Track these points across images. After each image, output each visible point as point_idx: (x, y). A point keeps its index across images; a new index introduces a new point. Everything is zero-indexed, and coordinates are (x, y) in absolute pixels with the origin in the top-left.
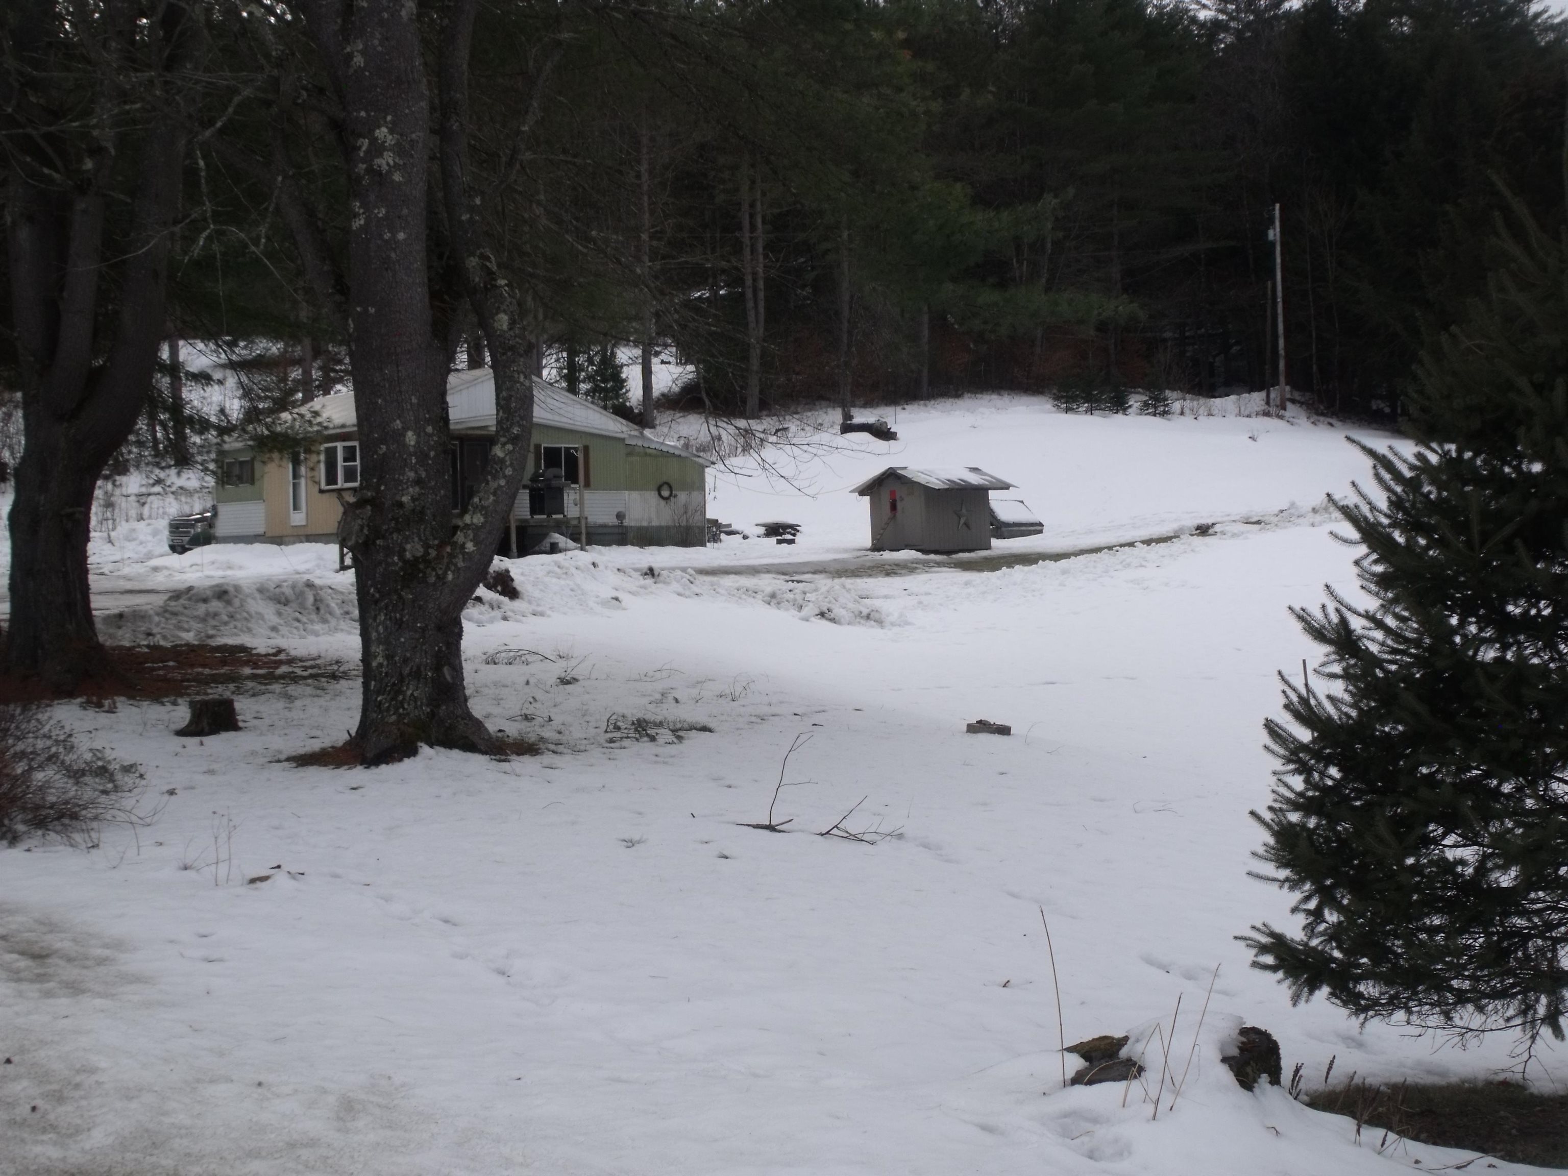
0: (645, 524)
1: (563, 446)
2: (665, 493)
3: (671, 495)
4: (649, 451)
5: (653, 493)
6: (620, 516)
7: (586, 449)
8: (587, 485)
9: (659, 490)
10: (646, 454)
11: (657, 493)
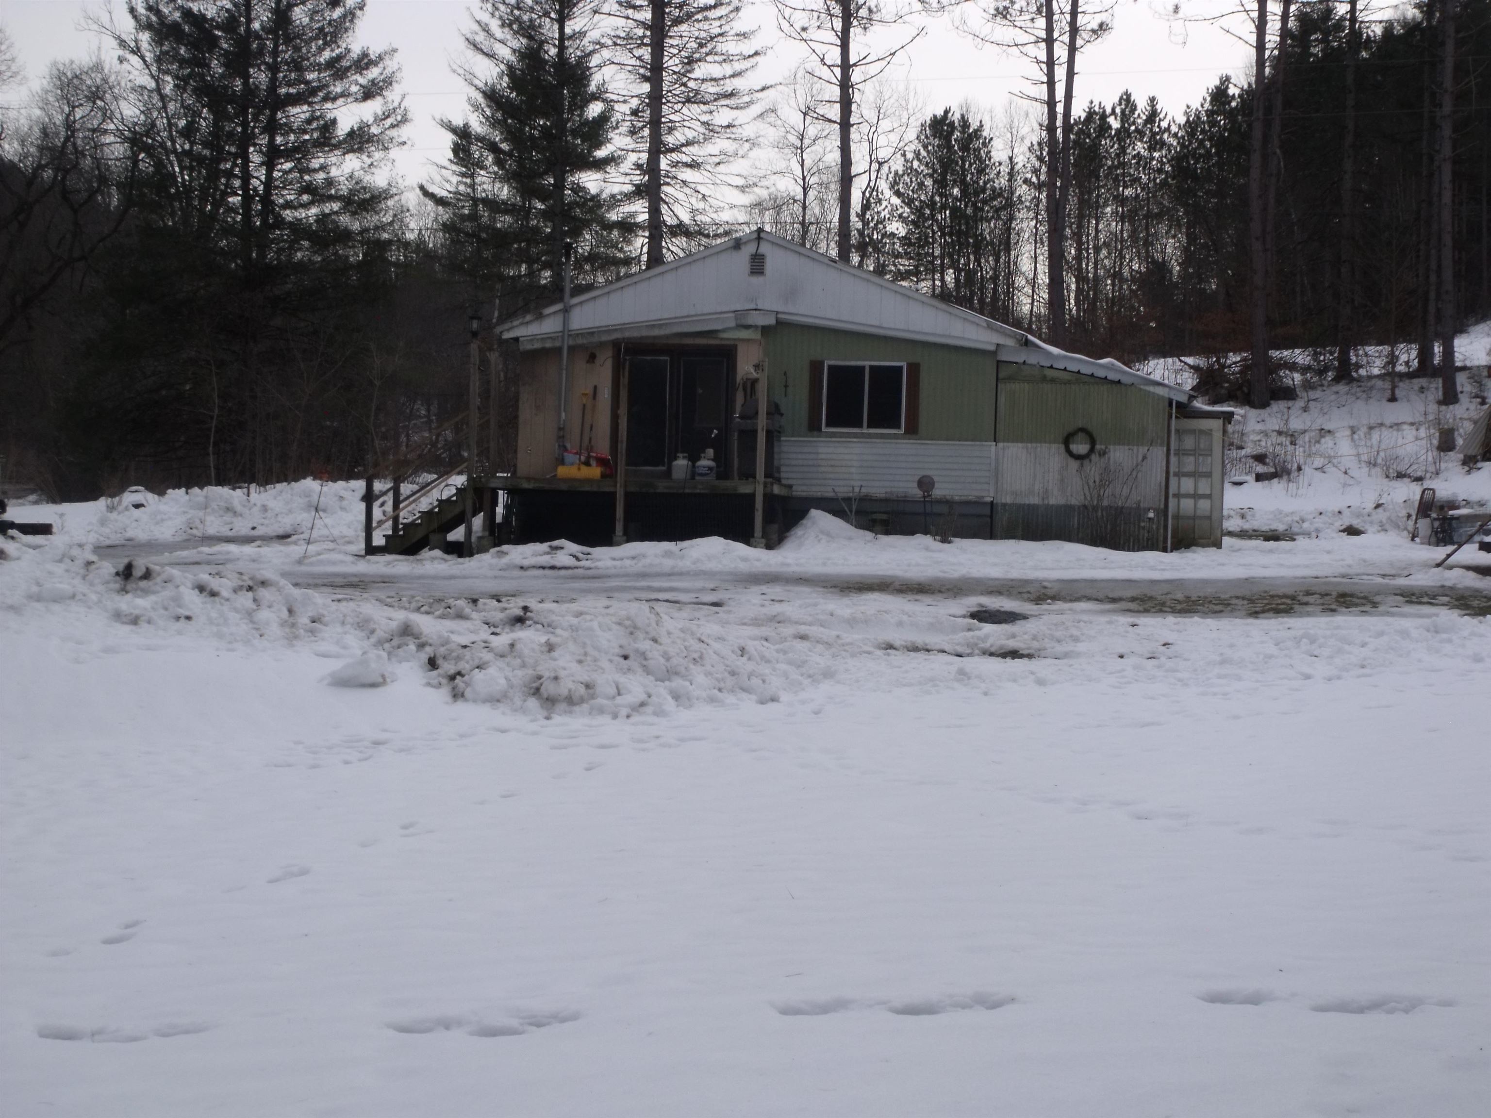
0: (1035, 500)
1: (867, 363)
2: (1080, 448)
3: (1092, 450)
4: (1049, 373)
5: (1054, 447)
6: (926, 484)
7: (914, 369)
8: (912, 430)
9: (1067, 441)
10: (1044, 379)
11: (1062, 447)
